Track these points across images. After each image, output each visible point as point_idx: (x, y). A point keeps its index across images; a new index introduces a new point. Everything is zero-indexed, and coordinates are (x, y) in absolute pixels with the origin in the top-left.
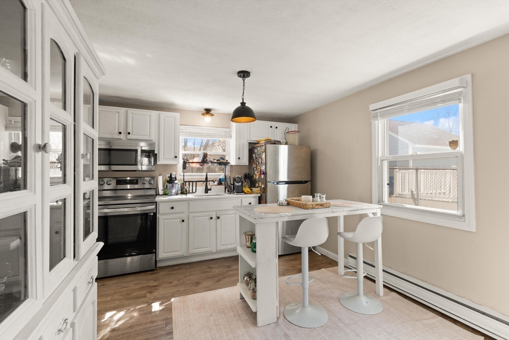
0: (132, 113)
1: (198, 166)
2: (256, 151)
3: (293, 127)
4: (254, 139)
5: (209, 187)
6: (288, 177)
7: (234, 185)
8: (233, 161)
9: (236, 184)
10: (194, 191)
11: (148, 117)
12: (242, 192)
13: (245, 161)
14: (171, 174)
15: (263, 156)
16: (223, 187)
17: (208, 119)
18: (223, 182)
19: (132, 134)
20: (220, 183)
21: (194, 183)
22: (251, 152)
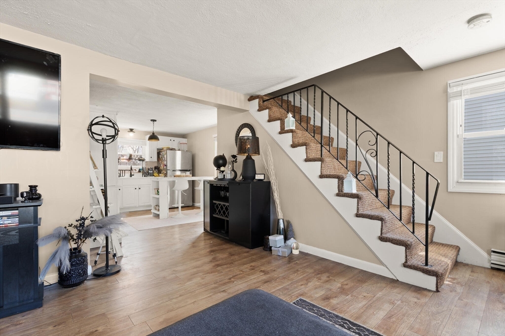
1: (126, 161)
2: (161, 153)
3: (184, 140)
4: (160, 147)
5: (132, 174)
6: (181, 167)
7: (148, 172)
8: (147, 159)
9: (149, 171)
10: (123, 175)
12: (153, 176)
13: (155, 159)
15: (165, 157)
16: (141, 174)
17: (131, 134)
20: (140, 171)
21: (124, 171)
22: (159, 154)
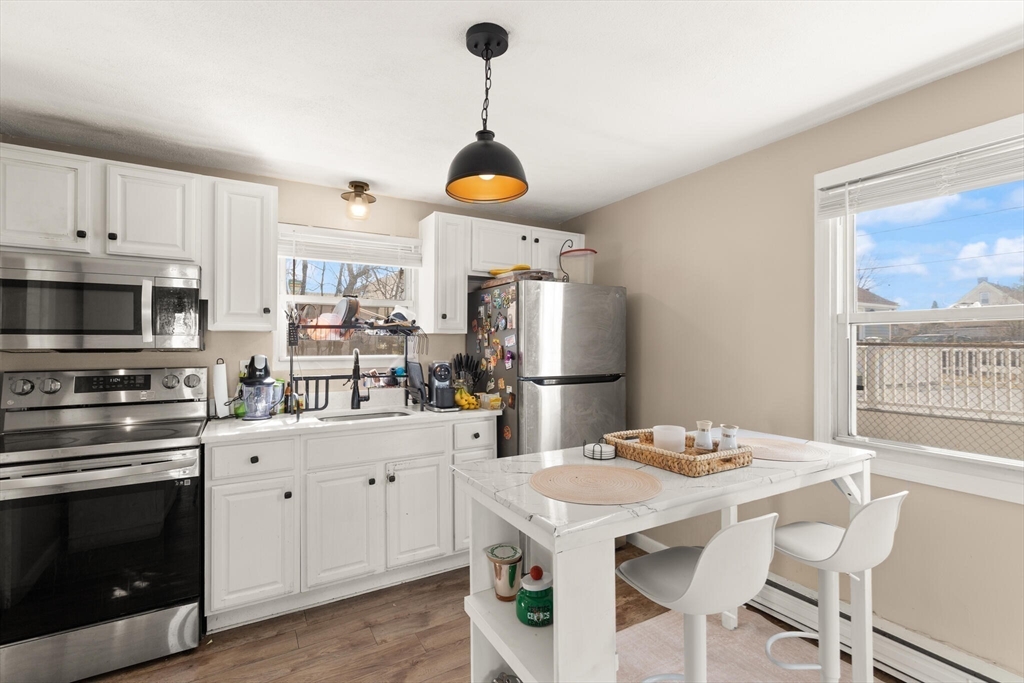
0: (122, 176)
1: (333, 336)
2: (487, 298)
4: (481, 267)
5: (363, 392)
8: (427, 324)
11: (179, 191)
12: (455, 405)
13: (459, 324)
14: (253, 359)
18: (402, 380)
19: (124, 239)
20: (393, 382)
21: (322, 383)
22: (475, 298)
